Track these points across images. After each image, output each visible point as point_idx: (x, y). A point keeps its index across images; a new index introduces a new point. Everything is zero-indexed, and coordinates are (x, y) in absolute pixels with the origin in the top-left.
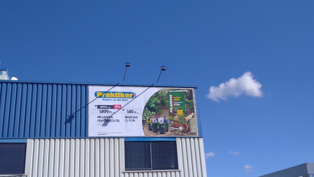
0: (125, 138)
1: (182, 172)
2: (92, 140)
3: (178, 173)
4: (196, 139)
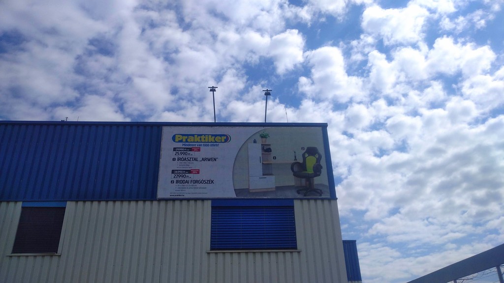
1: (303, 254)
2: (163, 204)
3: (295, 255)
4: (326, 202)
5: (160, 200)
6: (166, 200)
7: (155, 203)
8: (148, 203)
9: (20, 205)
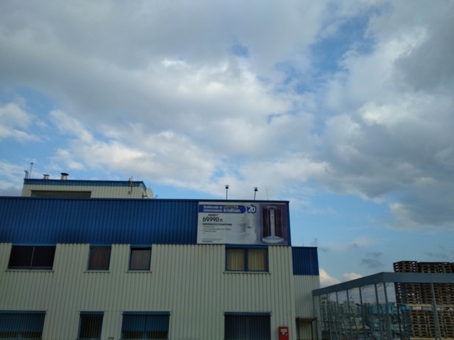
0: (226, 245)
1: (272, 275)
2: (200, 246)
3: (268, 275)
4: (286, 247)
5: (199, 244)
6: (202, 244)
7: (196, 246)
8: (193, 246)
9: (129, 245)
